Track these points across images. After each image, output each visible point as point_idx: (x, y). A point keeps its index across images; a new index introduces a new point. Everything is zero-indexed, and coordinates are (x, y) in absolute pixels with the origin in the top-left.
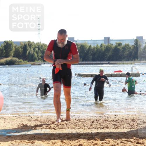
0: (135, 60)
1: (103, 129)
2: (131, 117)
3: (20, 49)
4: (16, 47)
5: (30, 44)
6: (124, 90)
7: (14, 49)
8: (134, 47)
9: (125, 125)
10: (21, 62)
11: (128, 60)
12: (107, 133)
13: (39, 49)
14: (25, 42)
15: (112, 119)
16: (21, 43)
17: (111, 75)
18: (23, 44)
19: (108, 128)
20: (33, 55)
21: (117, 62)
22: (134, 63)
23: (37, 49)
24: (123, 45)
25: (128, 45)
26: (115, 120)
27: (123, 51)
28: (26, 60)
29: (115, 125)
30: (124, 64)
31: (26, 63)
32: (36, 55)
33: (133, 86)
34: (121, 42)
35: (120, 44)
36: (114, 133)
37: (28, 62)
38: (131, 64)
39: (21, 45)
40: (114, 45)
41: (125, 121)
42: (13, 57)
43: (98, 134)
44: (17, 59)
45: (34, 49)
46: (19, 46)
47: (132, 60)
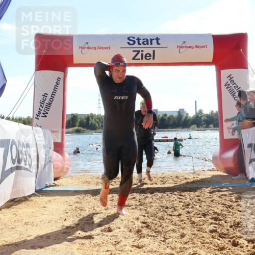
0: (178, 128)
1: (152, 184)
2: (175, 174)
3: (84, 121)
4: (80, 118)
5: (92, 116)
6: (169, 153)
7: (79, 120)
8: (178, 117)
9: (170, 181)
10: (85, 130)
11: (173, 128)
12: (156, 188)
13: (99, 120)
14: (88, 114)
15: (160, 176)
16: (84, 115)
17: (160, 141)
18: (87, 116)
19: (156, 184)
20: (95, 125)
21: (164, 130)
22: (177, 131)
23: (98, 120)
24: (168, 116)
25: (173, 116)
26: (162, 177)
27: (168, 121)
28: (89, 129)
29: (162, 181)
30: (169, 131)
31: (89, 132)
32: (97, 125)
33: (178, 149)
34: (167, 113)
35: (165, 115)
36: (161, 188)
37: (90, 131)
38: (175, 131)
39: (84, 117)
40: (161, 116)
41: (170, 177)
42: (79, 126)
43: (148, 189)
44: (82, 128)
45: (95, 120)
46: (83, 117)
47: (175, 128)
